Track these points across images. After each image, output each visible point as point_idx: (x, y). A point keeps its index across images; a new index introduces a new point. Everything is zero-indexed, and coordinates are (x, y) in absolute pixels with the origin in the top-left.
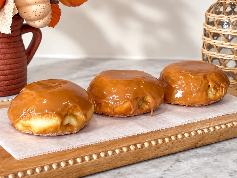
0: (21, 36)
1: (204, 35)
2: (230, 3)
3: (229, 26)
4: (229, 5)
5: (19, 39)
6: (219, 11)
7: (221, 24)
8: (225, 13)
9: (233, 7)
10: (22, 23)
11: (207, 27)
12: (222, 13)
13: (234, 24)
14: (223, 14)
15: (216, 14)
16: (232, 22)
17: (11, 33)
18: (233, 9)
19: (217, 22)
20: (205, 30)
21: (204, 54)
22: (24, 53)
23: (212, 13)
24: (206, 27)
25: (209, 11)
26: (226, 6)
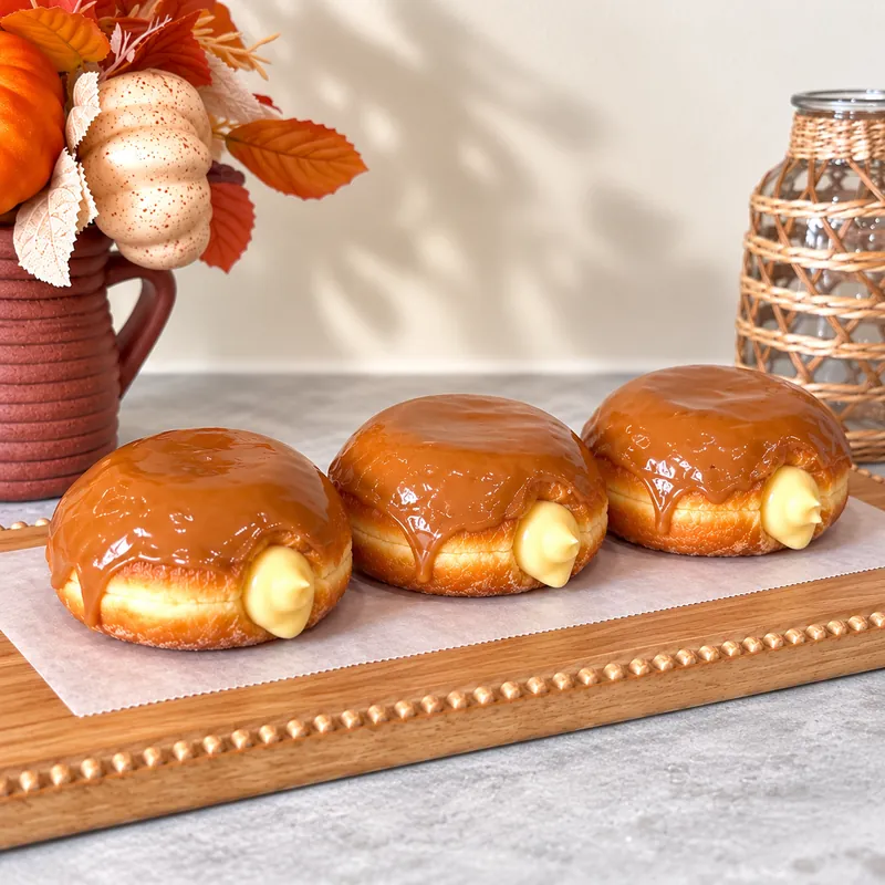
0: (105, 293)
1: (745, 271)
2: (831, 160)
3: (826, 240)
4: (828, 166)
5: (98, 303)
6: (792, 190)
7: (797, 232)
8: (814, 196)
9: (837, 175)
10: (107, 250)
11: (755, 243)
12: (804, 195)
13: (841, 233)
14: (808, 198)
15: (781, 197)
16: (834, 225)
17: (69, 285)
18: (837, 182)
19: (788, 227)
20: (750, 255)
21: (745, 338)
22: (108, 343)
23: (772, 196)
24: (751, 245)
25: (761, 191)
26: (818, 170)
